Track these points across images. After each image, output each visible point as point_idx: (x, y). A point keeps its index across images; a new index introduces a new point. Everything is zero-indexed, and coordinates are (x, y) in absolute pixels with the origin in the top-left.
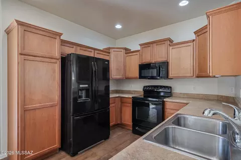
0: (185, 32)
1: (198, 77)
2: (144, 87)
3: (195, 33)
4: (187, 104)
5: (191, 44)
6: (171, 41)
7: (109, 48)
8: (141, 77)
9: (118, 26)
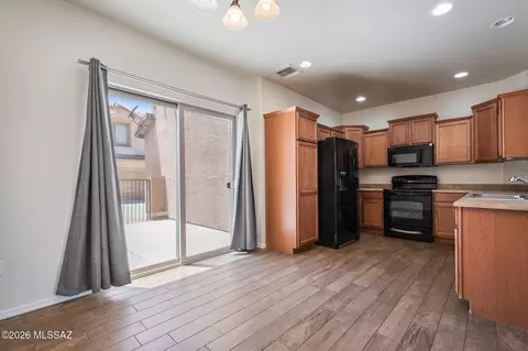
0: (458, 106)
1: (478, 162)
2: (394, 178)
3: (473, 108)
4: (465, 194)
5: (468, 121)
6: (435, 116)
7: (342, 127)
8: (392, 164)
9: (361, 99)
